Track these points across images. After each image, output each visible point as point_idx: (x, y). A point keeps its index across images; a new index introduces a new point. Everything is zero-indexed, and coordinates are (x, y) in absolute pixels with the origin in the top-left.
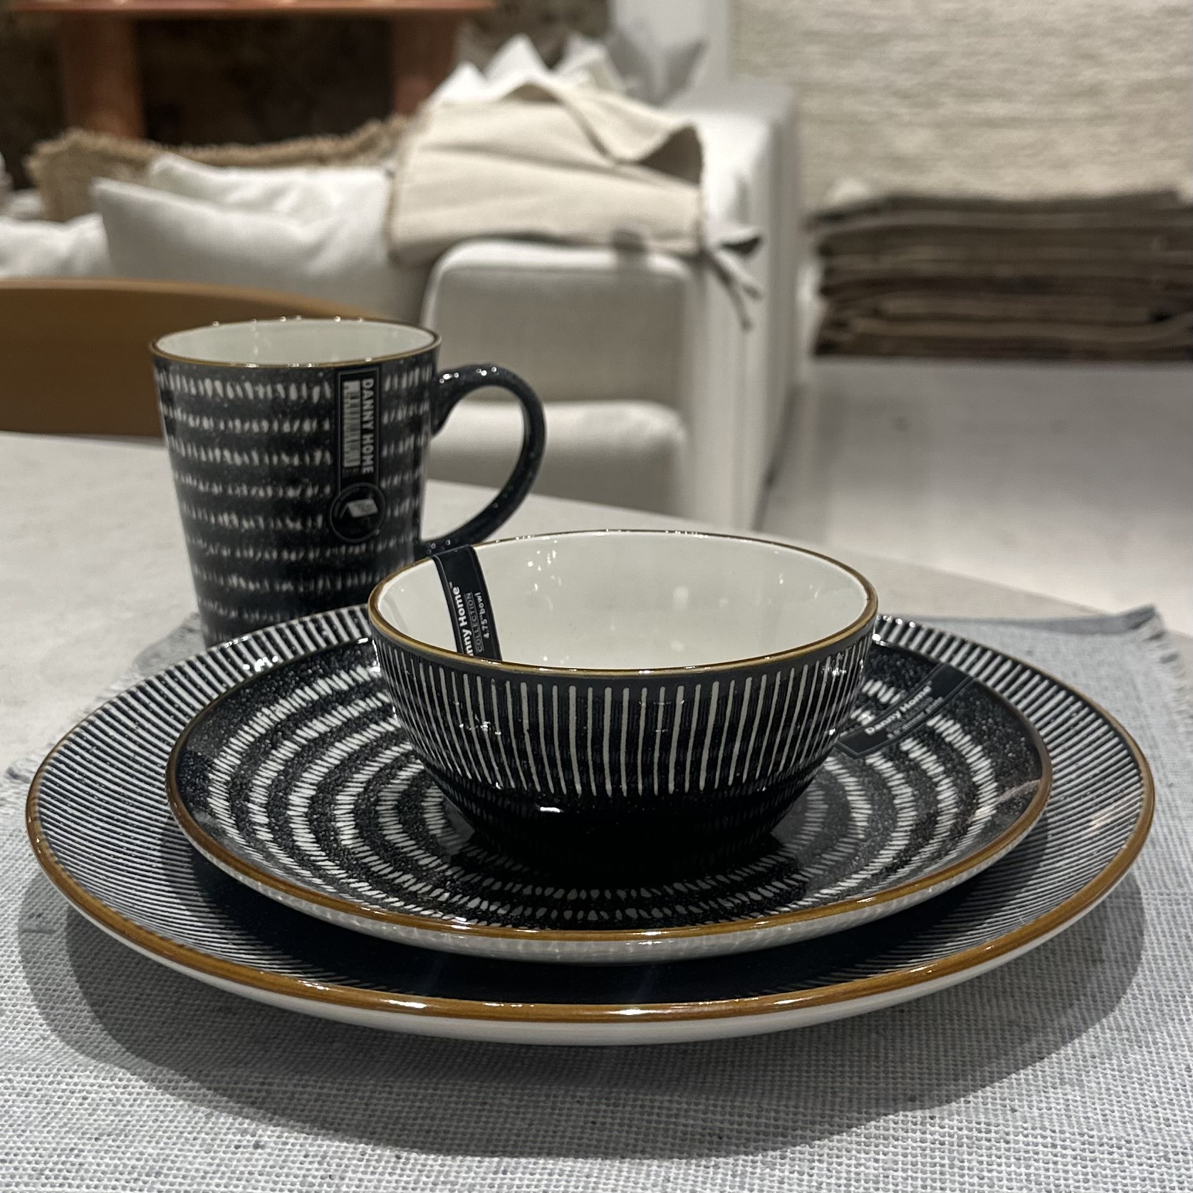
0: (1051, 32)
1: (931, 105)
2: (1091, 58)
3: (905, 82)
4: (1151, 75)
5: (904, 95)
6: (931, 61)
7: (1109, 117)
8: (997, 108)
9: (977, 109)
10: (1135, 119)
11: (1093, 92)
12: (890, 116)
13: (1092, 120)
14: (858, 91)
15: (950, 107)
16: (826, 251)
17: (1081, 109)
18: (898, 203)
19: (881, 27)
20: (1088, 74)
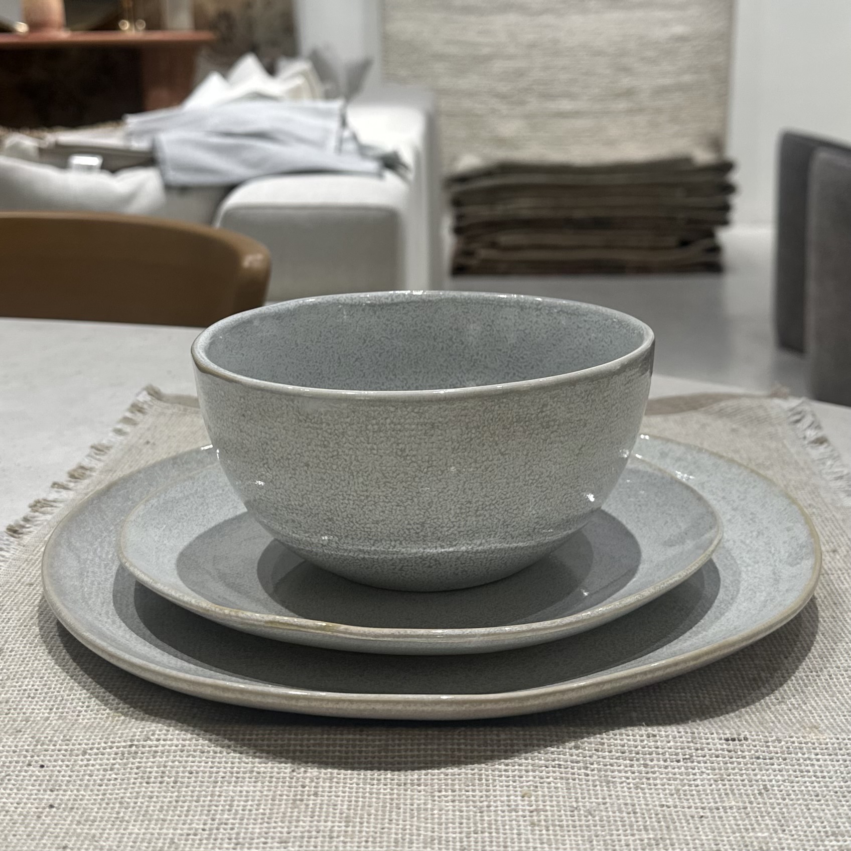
0: (599, 53)
1: (522, 103)
2: (626, 70)
3: (503, 88)
4: (668, 81)
5: (502, 97)
6: (520, 73)
7: (641, 110)
8: (566, 105)
9: (553, 106)
10: (659, 111)
11: (629, 93)
12: (493, 111)
13: (630, 112)
14: (471, 94)
15: (533, 104)
16: (457, 202)
17: (622, 105)
18: (506, 168)
19: (486, 51)
20: (626, 82)
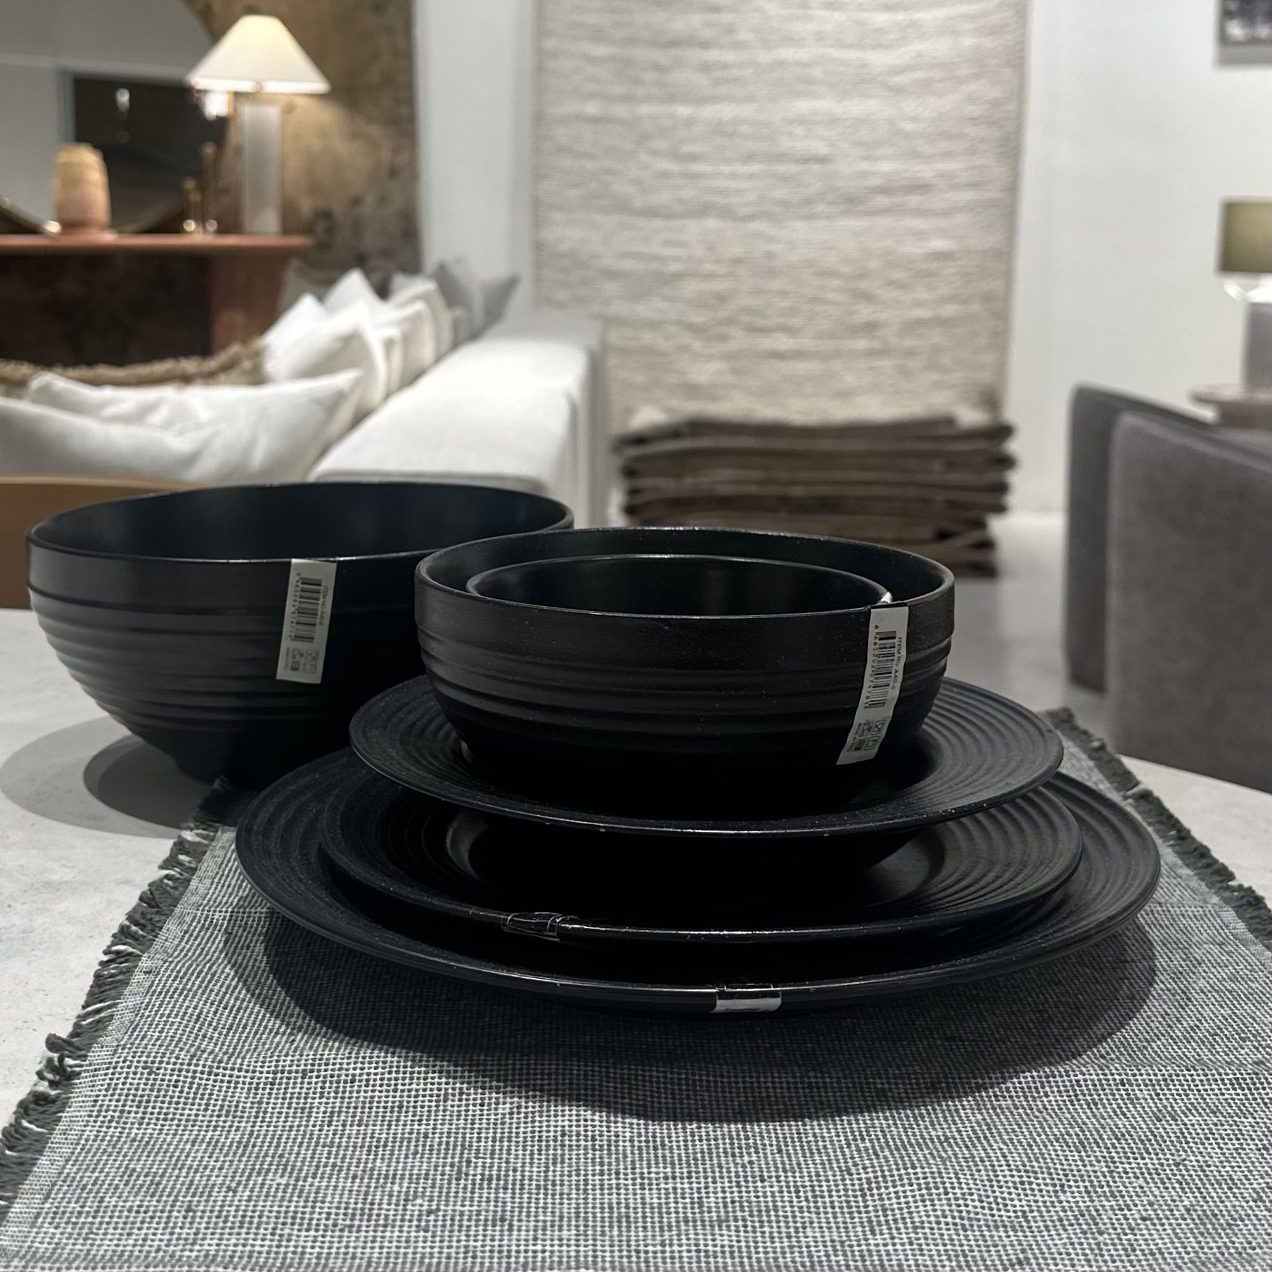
0: (830, 274)
1: (723, 338)
2: (868, 297)
3: (697, 318)
4: (924, 313)
5: (694, 329)
6: (722, 298)
7: (885, 352)
8: (783, 343)
9: (766, 343)
10: (910, 353)
11: (870, 327)
12: (684, 348)
13: (871, 353)
14: (655, 325)
15: (739, 340)
16: (630, 472)
17: (861, 344)
18: (698, 427)
19: (675, 267)
20: (865, 312)
